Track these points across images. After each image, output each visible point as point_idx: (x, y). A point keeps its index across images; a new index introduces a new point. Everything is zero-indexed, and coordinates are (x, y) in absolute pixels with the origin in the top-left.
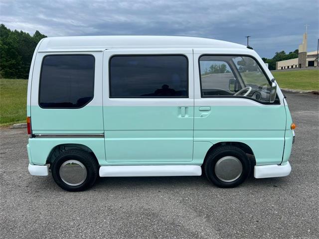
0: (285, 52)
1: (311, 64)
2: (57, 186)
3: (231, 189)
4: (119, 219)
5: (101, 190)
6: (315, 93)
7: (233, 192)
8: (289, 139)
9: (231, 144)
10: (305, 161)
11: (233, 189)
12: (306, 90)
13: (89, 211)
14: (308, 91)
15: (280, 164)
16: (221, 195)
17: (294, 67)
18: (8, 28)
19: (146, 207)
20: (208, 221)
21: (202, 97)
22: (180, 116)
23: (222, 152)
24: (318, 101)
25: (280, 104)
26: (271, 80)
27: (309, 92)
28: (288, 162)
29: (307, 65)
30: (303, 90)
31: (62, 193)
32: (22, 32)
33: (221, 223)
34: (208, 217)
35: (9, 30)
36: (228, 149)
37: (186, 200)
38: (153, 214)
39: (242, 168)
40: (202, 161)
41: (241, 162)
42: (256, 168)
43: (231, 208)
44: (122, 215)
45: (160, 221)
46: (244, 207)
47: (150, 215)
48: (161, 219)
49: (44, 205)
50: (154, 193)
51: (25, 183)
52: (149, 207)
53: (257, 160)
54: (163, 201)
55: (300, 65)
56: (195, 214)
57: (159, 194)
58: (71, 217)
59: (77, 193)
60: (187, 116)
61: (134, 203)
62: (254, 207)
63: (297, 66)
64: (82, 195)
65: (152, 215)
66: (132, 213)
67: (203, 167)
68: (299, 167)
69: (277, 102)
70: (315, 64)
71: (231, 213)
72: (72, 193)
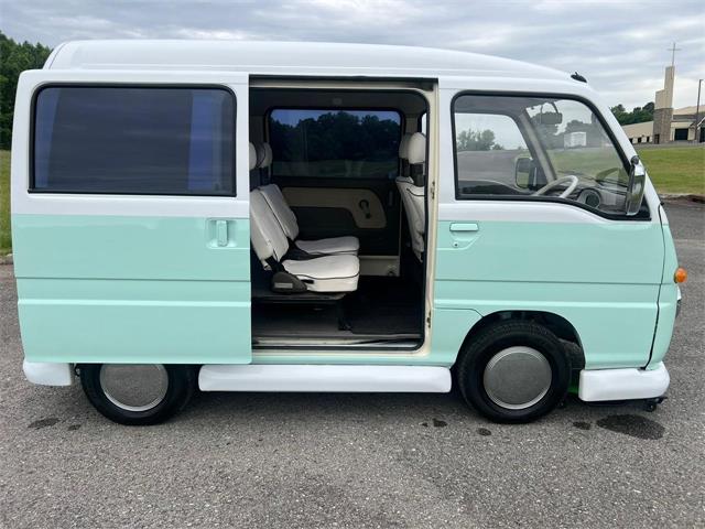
0: (624, 106)
1: (681, 135)
2: (93, 410)
3: (521, 428)
4: (244, 502)
5: (202, 421)
6: (695, 199)
7: (528, 435)
8: (668, 307)
9: (523, 315)
10: (693, 359)
11: (528, 427)
12: (674, 191)
13: (170, 479)
14: (682, 194)
15: (644, 368)
16: (497, 443)
17: (644, 140)
18: (8, 38)
19: (313, 471)
20: (469, 511)
21: (458, 197)
22: (214, 245)
23: (503, 336)
24: (702, 217)
25: (650, 220)
26: (629, 158)
27: (682, 197)
28: (662, 363)
29: (672, 137)
30: (669, 191)
31: (107, 427)
32: (39, 46)
33: (500, 518)
34: (468, 500)
35: (11, 43)
36: (518, 329)
37: (412, 454)
38: (331, 490)
39: (550, 375)
40: (452, 358)
41: (550, 362)
42: (585, 374)
43: (524, 479)
44: (251, 491)
45: (348, 511)
46: (557, 475)
47: (322, 494)
48: (350, 505)
49: (59, 461)
50: (331, 435)
51: (17, 399)
52: (321, 471)
53: (588, 357)
54: (354, 456)
55: (657, 137)
56: (436, 492)
57: (346, 437)
58: (123, 495)
59: (142, 430)
60: (232, 245)
61: (282, 458)
62: (581, 477)
63: (651, 140)
64: (155, 436)
65: (326, 494)
66: (279, 486)
67: (454, 370)
68: (680, 373)
69: (644, 215)
70: (691, 136)
71: (524, 490)
72: (130, 429)
